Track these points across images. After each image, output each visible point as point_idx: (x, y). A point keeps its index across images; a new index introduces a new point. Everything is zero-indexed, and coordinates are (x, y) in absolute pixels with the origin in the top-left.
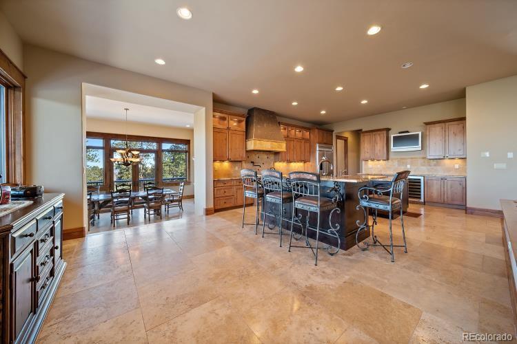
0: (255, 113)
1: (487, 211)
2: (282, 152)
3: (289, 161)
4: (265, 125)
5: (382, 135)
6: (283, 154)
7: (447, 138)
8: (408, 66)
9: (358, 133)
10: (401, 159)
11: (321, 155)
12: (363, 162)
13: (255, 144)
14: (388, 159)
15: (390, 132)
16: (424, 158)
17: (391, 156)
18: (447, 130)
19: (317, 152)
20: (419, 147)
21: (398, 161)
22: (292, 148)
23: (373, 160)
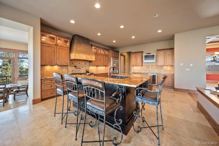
0: (76, 38)
1: (183, 89)
2: (93, 61)
3: (97, 66)
4: (82, 45)
5: (140, 55)
6: (94, 62)
7: (166, 56)
8: (157, 16)
9: (129, 53)
10: (148, 65)
11: (114, 63)
12: (132, 67)
13: (75, 56)
14: (142, 66)
15: (143, 53)
16: (156, 65)
17: (144, 64)
18: (166, 53)
19: (112, 62)
20: (154, 61)
21: (146, 67)
22: (99, 59)
23: (136, 66)
